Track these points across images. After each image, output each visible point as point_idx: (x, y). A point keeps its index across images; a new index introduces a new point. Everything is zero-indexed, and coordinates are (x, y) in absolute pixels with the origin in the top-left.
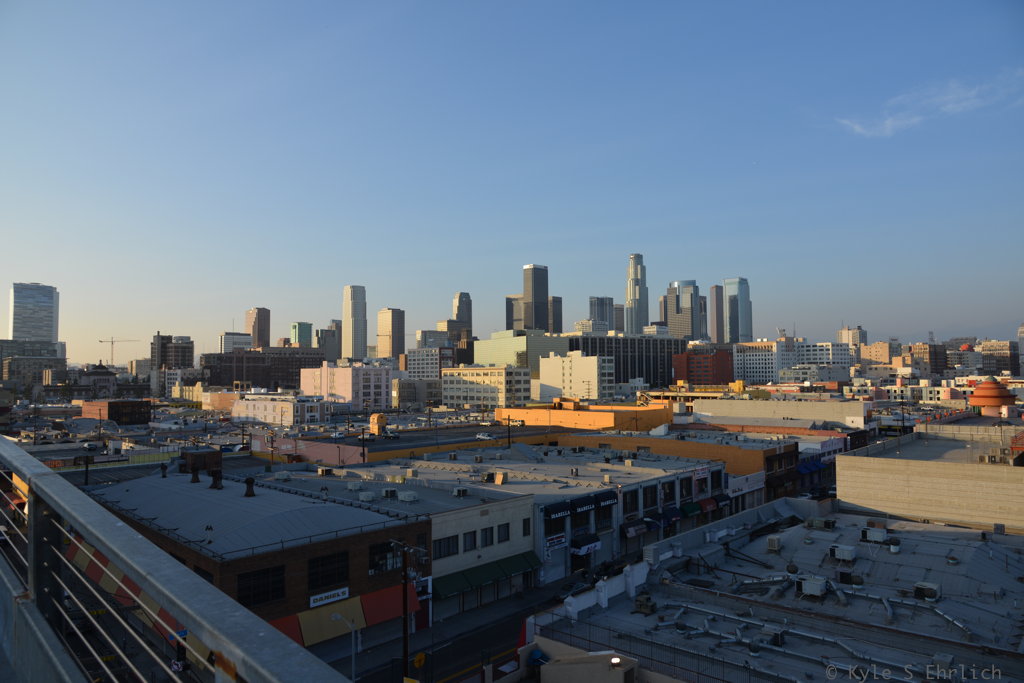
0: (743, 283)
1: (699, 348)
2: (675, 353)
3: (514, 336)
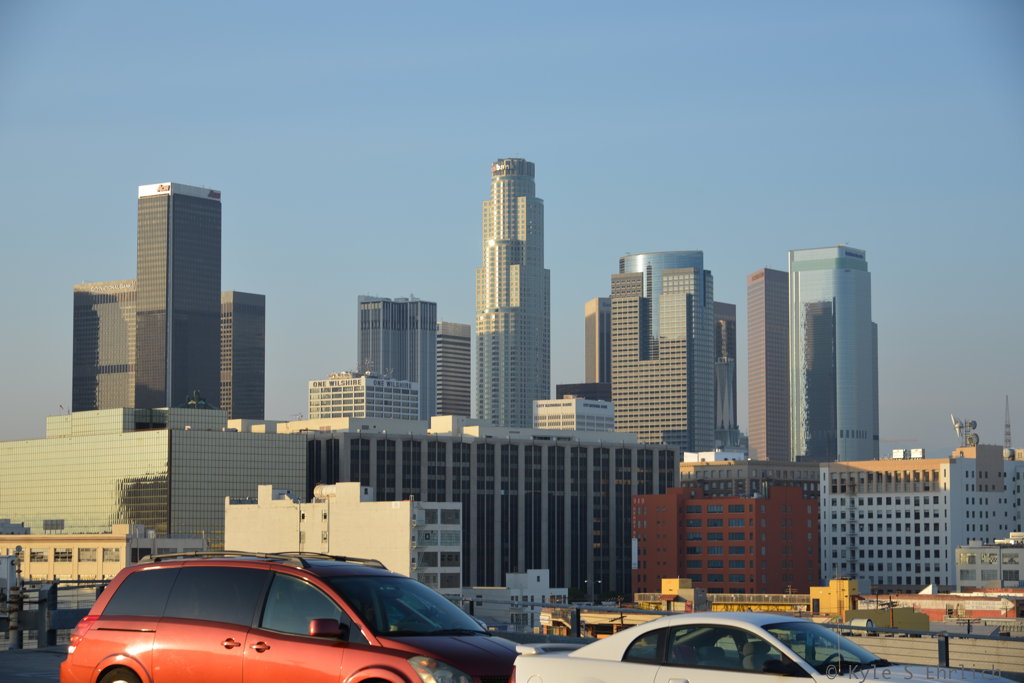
0: (852, 262)
1: (716, 476)
2: (640, 490)
3: (126, 429)
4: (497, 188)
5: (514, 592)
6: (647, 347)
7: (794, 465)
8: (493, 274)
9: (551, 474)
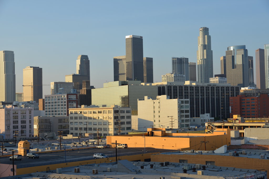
1: (248, 92)
2: (231, 96)
3: (119, 85)
4: (201, 33)
5: (202, 119)
6: (234, 66)
7: (266, 89)
8: (200, 52)
9: (212, 93)
